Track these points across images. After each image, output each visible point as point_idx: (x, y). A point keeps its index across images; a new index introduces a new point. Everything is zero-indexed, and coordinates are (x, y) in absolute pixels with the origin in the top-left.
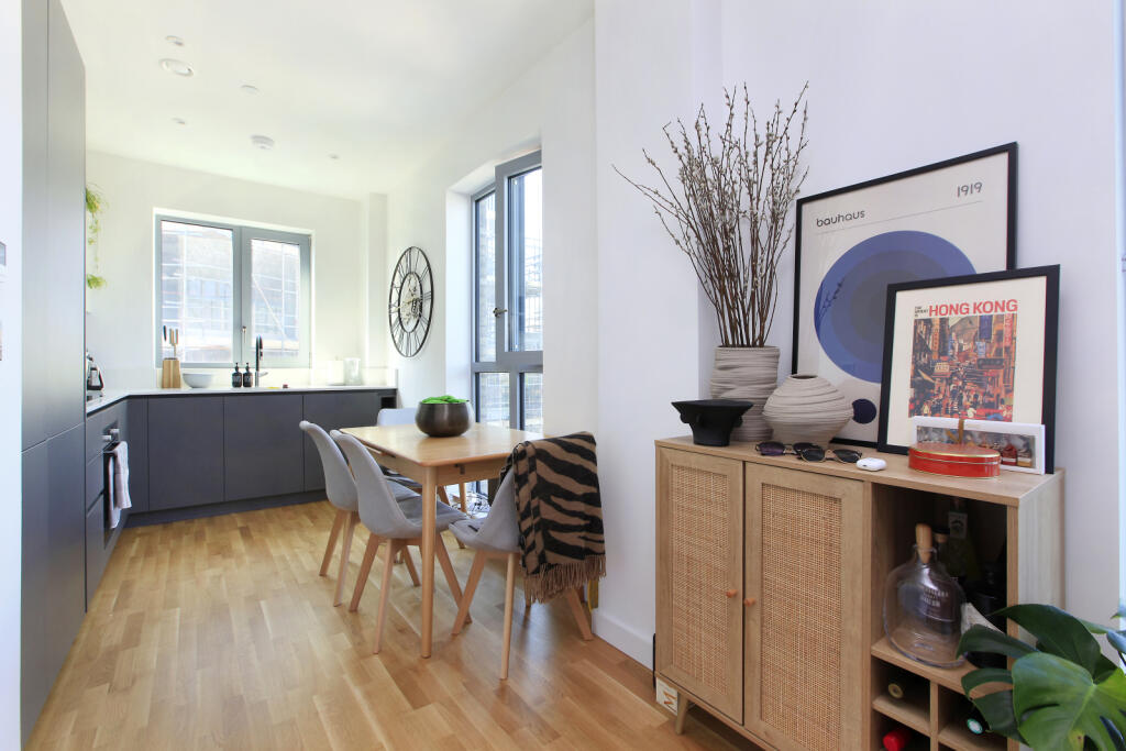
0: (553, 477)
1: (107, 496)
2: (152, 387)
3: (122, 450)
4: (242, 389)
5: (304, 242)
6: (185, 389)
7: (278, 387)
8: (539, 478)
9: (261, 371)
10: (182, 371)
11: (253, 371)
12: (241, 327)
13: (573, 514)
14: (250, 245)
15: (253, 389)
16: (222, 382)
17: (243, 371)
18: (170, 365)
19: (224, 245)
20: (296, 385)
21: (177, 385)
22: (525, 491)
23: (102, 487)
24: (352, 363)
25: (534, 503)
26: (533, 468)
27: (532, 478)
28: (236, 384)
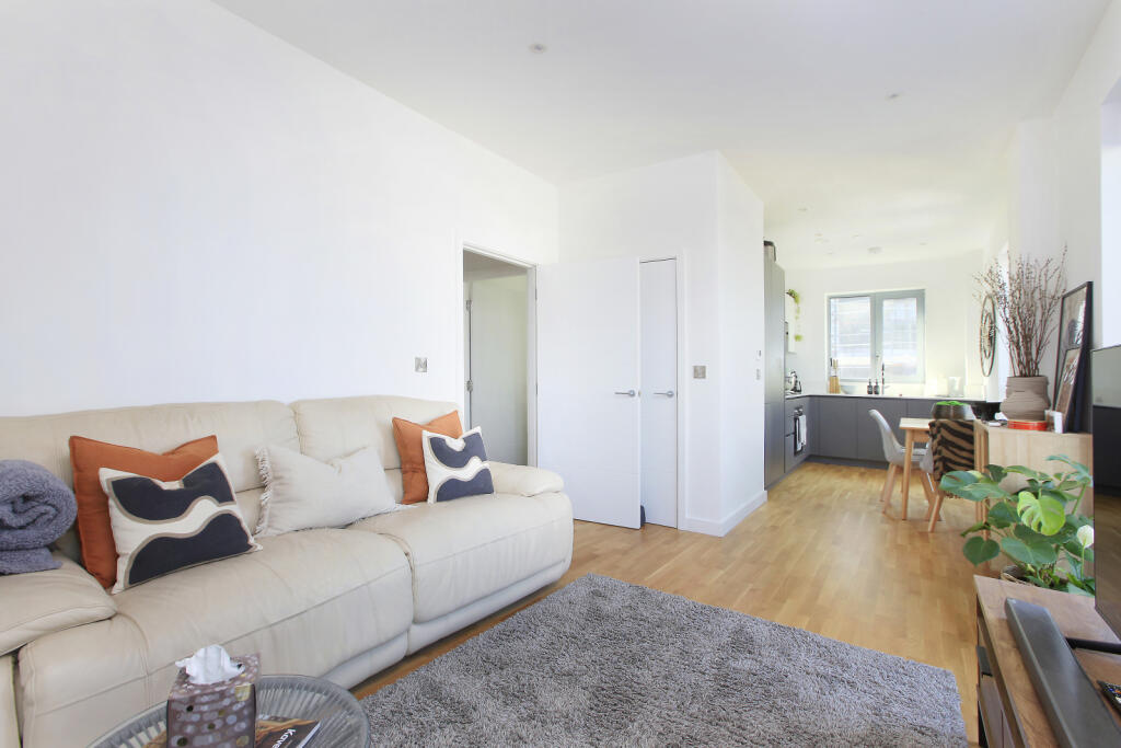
0: (950, 437)
1: (796, 435)
2: (824, 392)
3: (803, 419)
4: (873, 395)
5: (920, 296)
6: (842, 394)
7: (896, 395)
8: (942, 436)
9: (886, 385)
10: (840, 383)
11: (880, 385)
12: (875, 357)
13: (964, 458)
14: (882, 305)
15: (880, 395)
16: (861, 390)
17: (874, 384)
18: (833, 379)
19: (864, 307)
20: (907, 395)
21: (837, 391)
22: (935, 442)
23: (793, 430)
24: (954, 381)
25: (940, 448)
26: (939, 432)
27: (939, 436)
28: (870, 393)
